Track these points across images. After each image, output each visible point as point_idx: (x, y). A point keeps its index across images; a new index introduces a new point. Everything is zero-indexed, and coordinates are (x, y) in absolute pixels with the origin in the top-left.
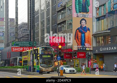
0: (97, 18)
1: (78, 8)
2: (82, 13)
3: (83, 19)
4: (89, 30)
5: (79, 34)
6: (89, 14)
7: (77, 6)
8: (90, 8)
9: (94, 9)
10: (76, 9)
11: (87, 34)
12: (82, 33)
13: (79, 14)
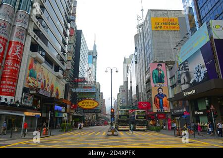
0: (171, 87)
1: (155, 80)
2: (158, 84)
3: (159, 88)
4: (165, 96)
5: (158, 99)
6: (165, 84)
7: (154, 78)
8: (165, 79)
9: (169, 80)
10: (153, 81)
11: (164, 99)
12: (160, 98)
13: (156, 84)
